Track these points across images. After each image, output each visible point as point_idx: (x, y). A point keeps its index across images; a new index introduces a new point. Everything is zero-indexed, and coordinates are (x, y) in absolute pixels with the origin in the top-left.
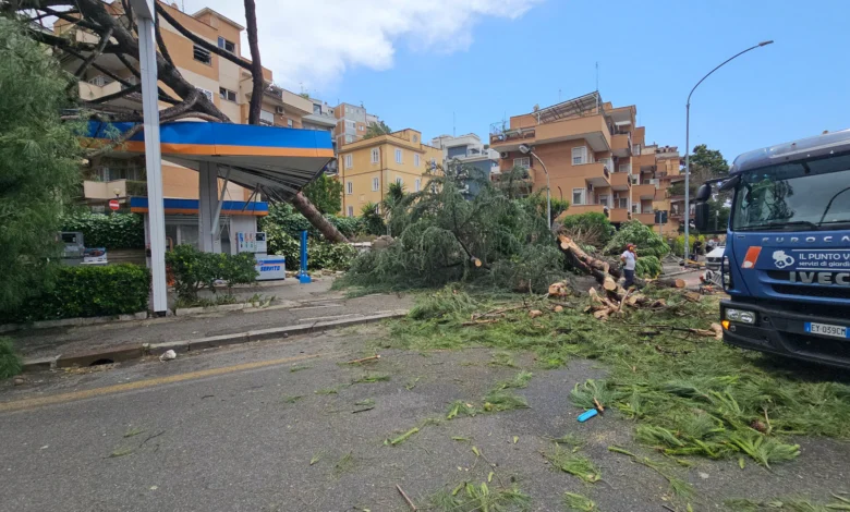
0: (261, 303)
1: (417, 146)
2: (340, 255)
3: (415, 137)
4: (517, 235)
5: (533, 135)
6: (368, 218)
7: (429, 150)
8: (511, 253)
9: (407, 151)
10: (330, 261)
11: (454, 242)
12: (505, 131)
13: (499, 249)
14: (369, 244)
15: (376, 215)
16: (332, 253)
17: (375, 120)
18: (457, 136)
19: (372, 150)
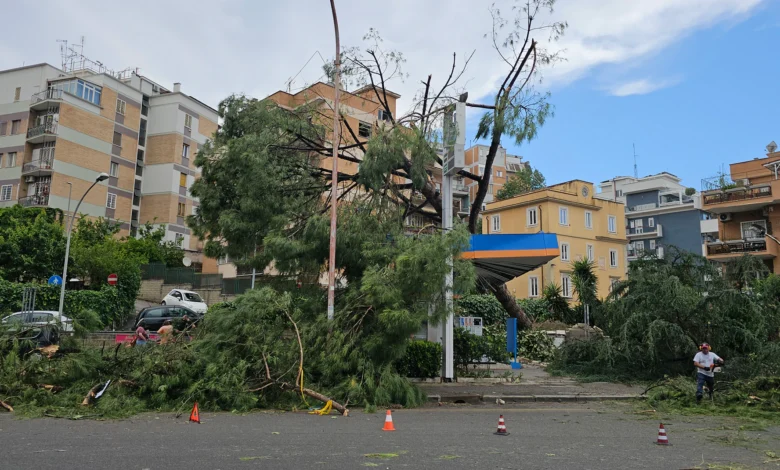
0: (513, 380)
1: (587, 201)
2: (534, 342)
3: (585, 191)
4: (753, 330)
5: (769, 193)
6: (551, 301)
7: (605, 205)
8: (748, 350)
9: (573, 209)
10: (523, 349)
11: (681, 336)
12: (725, 188)
13: (732, 346)
14: (563, 332)
15: (560, 298)
16: (524, 340)
17: (517, 161)
18: (640, 176)
19: (528, 210)
